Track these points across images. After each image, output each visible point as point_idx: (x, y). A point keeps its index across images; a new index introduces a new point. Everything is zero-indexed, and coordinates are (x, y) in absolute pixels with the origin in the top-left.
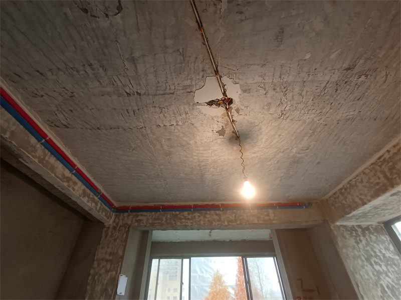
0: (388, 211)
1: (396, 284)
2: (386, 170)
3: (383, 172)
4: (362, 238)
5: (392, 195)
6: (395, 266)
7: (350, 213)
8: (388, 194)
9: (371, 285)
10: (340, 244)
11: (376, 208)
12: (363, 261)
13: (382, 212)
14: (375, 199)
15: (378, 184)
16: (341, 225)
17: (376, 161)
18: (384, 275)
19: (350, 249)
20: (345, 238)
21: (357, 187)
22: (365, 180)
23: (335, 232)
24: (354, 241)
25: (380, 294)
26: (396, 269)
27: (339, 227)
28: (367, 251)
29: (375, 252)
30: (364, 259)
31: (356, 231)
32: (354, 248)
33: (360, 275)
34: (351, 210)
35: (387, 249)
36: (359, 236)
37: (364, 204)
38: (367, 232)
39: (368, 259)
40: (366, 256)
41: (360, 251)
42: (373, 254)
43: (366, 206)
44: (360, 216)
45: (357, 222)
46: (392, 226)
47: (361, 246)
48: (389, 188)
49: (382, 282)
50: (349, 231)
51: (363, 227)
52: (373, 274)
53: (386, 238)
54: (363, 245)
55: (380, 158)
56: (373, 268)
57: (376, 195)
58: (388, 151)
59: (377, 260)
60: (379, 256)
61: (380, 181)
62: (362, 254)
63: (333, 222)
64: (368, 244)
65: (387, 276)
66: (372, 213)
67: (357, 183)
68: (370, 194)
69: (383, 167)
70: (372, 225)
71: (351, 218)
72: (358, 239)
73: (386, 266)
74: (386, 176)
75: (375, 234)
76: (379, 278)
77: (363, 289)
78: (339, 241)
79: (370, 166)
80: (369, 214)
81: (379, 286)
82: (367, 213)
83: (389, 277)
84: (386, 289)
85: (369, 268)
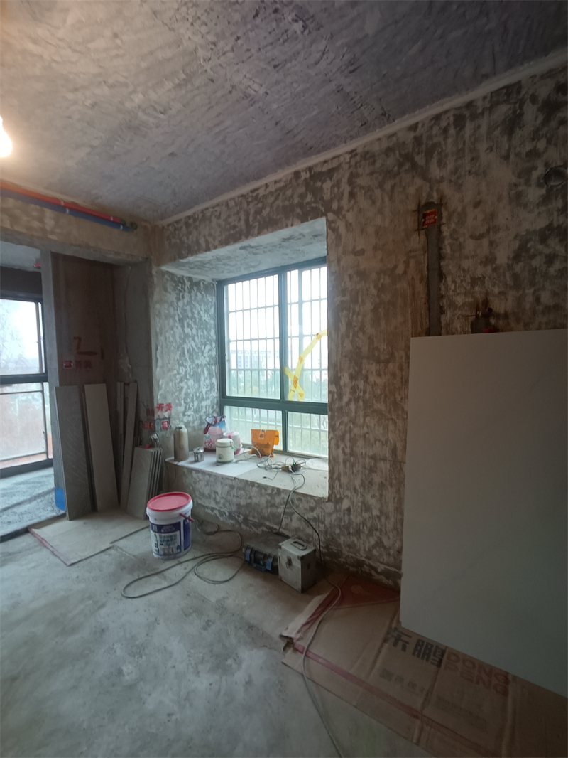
0: (229, 267)
1: (198, 348)
2: (252, 211)
3: (247, 214)
4: (186, 294)
5: (242, 248)
6: (206, 330)
7: (186, 257)
8: (238, 245)
9: (172, 348)
10: (156, 297)
11: (218, 259)
12: (176, 321)
13: (223, 266)
14: (223, 247)
15: (235, 227)
16: (167, 272)
17: (248, 194)
18: (190, 339)
19: (166, 305)
20: (166, 290)
21: (211, 222)
22: (223, 216)
23: (155, 279)
24: (175, 295)
25: (178, 357)
26: (206, 333)
27: (163, 273)
28: (185, 311)
29: (193, 313)
30: (177, 318)
31: (183, 283)
32: (171, 305)
33: (165, 336)
34: (188, 254)
35: (207, 312)
36: (185, 291)
37: (208, 249)
38: (195, 288)
39: (181, 321)
40: (181, 316)
41: (177, 310)
42: (190, 315)
43: (208, 253)
44: (196, 266)
45: (189, 273)
46: (225, 288)
47: (180, 304)
48: (243, 237)
49: (185, 346)
50: (175, 281)
51: (194, 281)
52: (180, 338)
53: (211, 299)
54: (184, 303)
55: (252, 191)
56: (183, 330)
57: (225, 242)
58: (267, 186)
59: (190, 322)
60: (195, 318)
61: (239, 225)
62: (178, 314)
63: (159, 265)
64: (190, 303)
65: (194, 340)
66: (211, 264)
67: (213, 217)
68: (220, 239)
69: (251, 205)
70: (204, 281)
71: (184, 265)
72: (181, 294)
73: (197, 330)
74: (247, 221)
75: (203, 293)
76: (184, 342)
77: (162, 352)
78: (155, 293)
79: (238, 197)
80: (207, 266)
81: (180, 349)
82: (205, 264)
83: (194, 341)
84: (186, 353)
85: (178, 330)
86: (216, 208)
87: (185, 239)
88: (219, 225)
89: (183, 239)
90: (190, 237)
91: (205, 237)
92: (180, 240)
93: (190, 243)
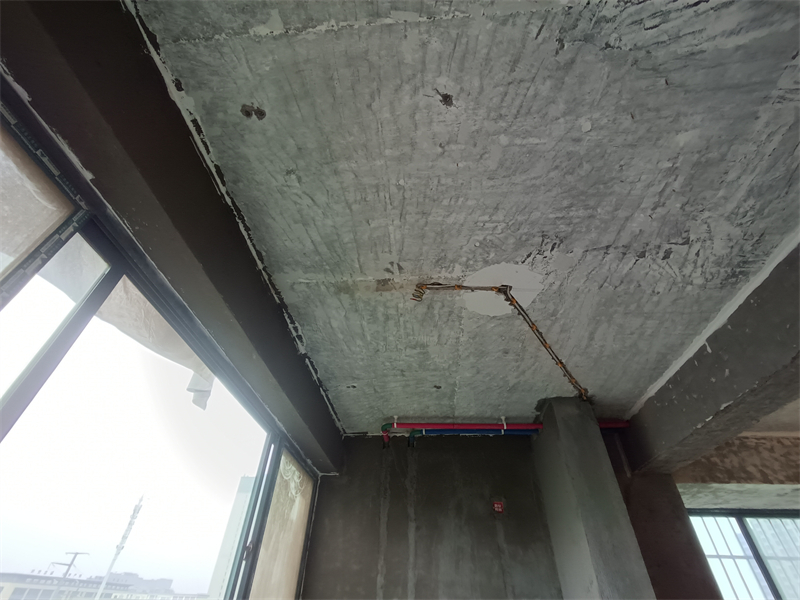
86: (763, 441)
87: (715, 459)
88: (776, 459)
89: (712, 459)
90: (727, 461)
91: (755, 466)
92: (708, 459)
93: (730, 467)
